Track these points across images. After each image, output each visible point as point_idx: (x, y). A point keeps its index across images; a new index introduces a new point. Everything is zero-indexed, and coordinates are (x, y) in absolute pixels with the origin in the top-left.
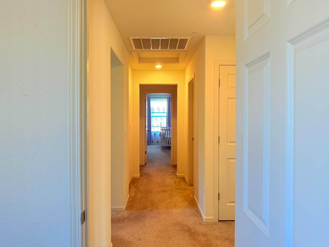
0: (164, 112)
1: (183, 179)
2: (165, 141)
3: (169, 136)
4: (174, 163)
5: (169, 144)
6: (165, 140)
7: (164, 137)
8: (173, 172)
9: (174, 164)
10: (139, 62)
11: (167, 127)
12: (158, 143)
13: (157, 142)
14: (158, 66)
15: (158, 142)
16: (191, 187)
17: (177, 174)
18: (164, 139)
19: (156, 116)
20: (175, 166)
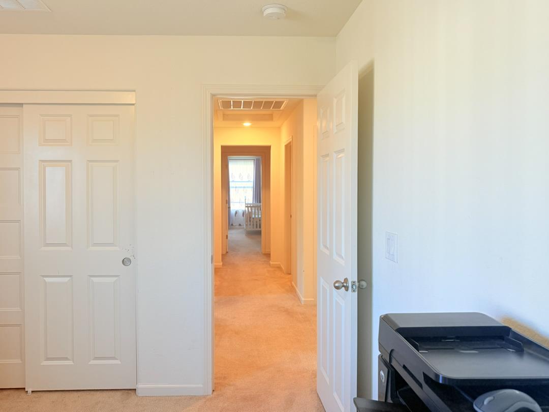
0: (249, 181)
1: (279, 268)
2: (252, 223)
3: (257, 216)
4: (267, 250)
5: (257, 227)
6: (252, 221)
7: (250, 218)
8: (265, 261)
9: (266, 253)
10: (223, 120)
11: (254, 202)
12: (239, 227)
13: (238, 224)
14: (247, 124)
15: (240, 225)
16: (289, 276)
17: (271, 263)
18: (250, 221)
19: (237, 186)
20: (268, 255)
